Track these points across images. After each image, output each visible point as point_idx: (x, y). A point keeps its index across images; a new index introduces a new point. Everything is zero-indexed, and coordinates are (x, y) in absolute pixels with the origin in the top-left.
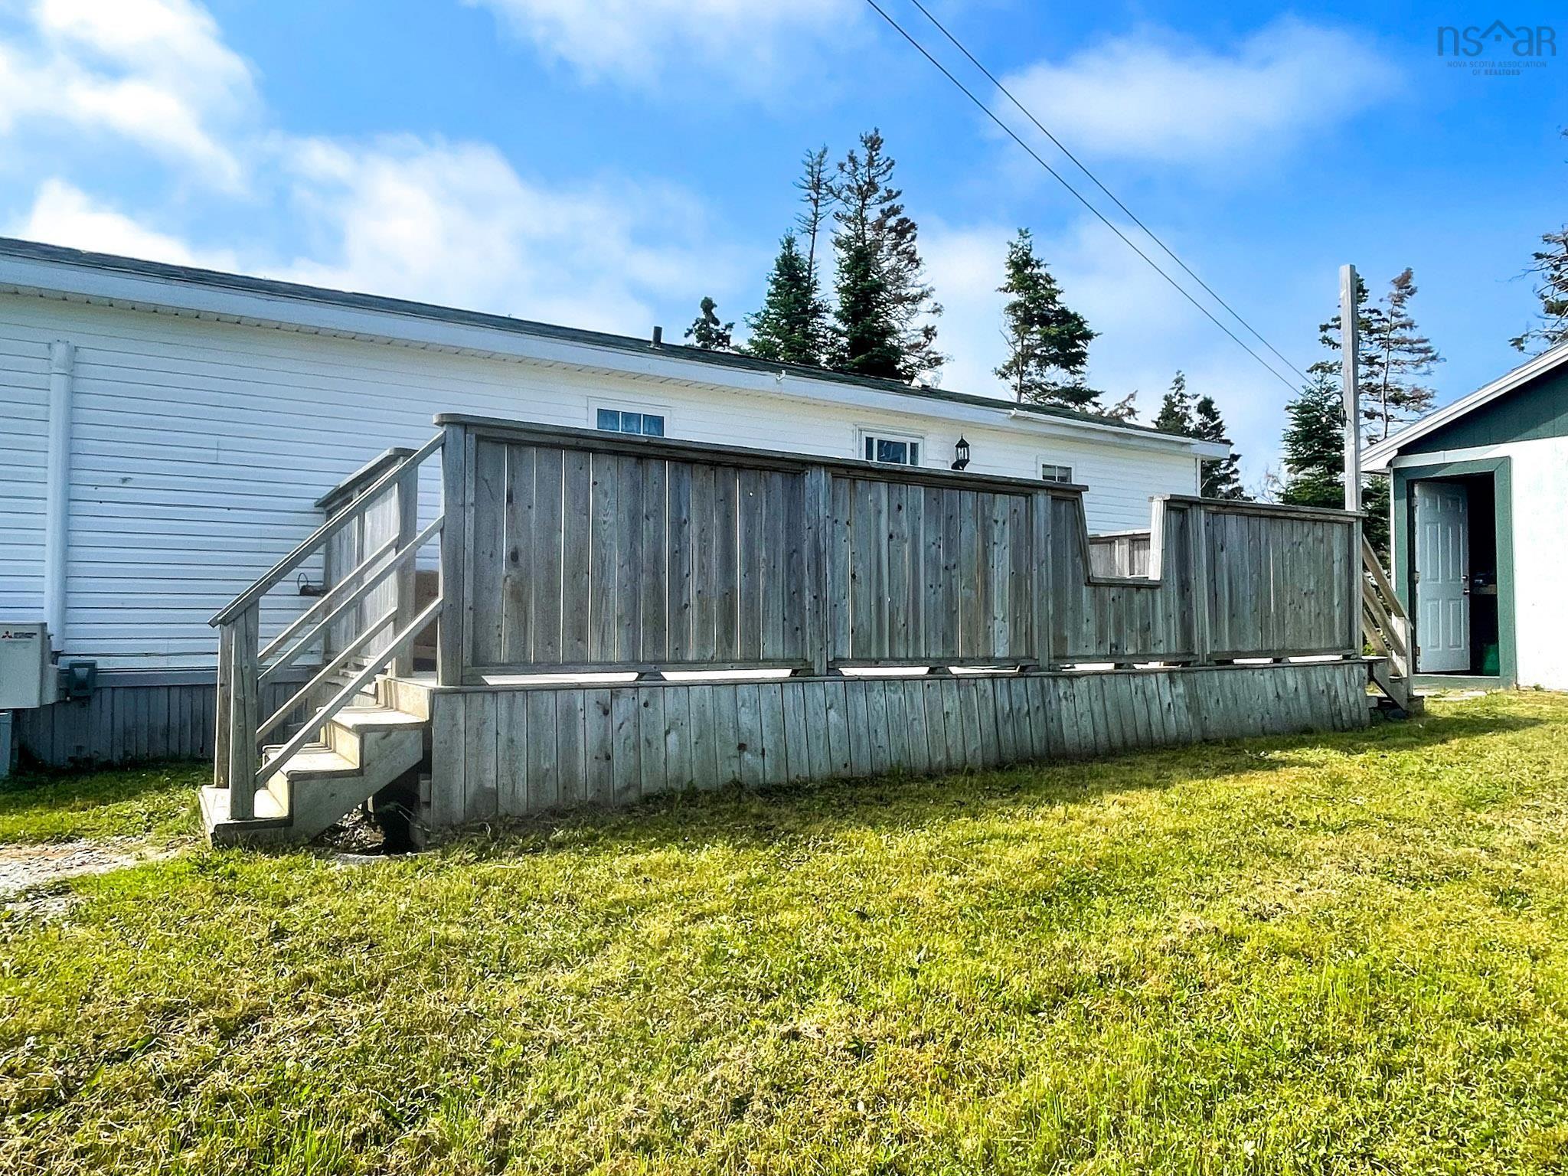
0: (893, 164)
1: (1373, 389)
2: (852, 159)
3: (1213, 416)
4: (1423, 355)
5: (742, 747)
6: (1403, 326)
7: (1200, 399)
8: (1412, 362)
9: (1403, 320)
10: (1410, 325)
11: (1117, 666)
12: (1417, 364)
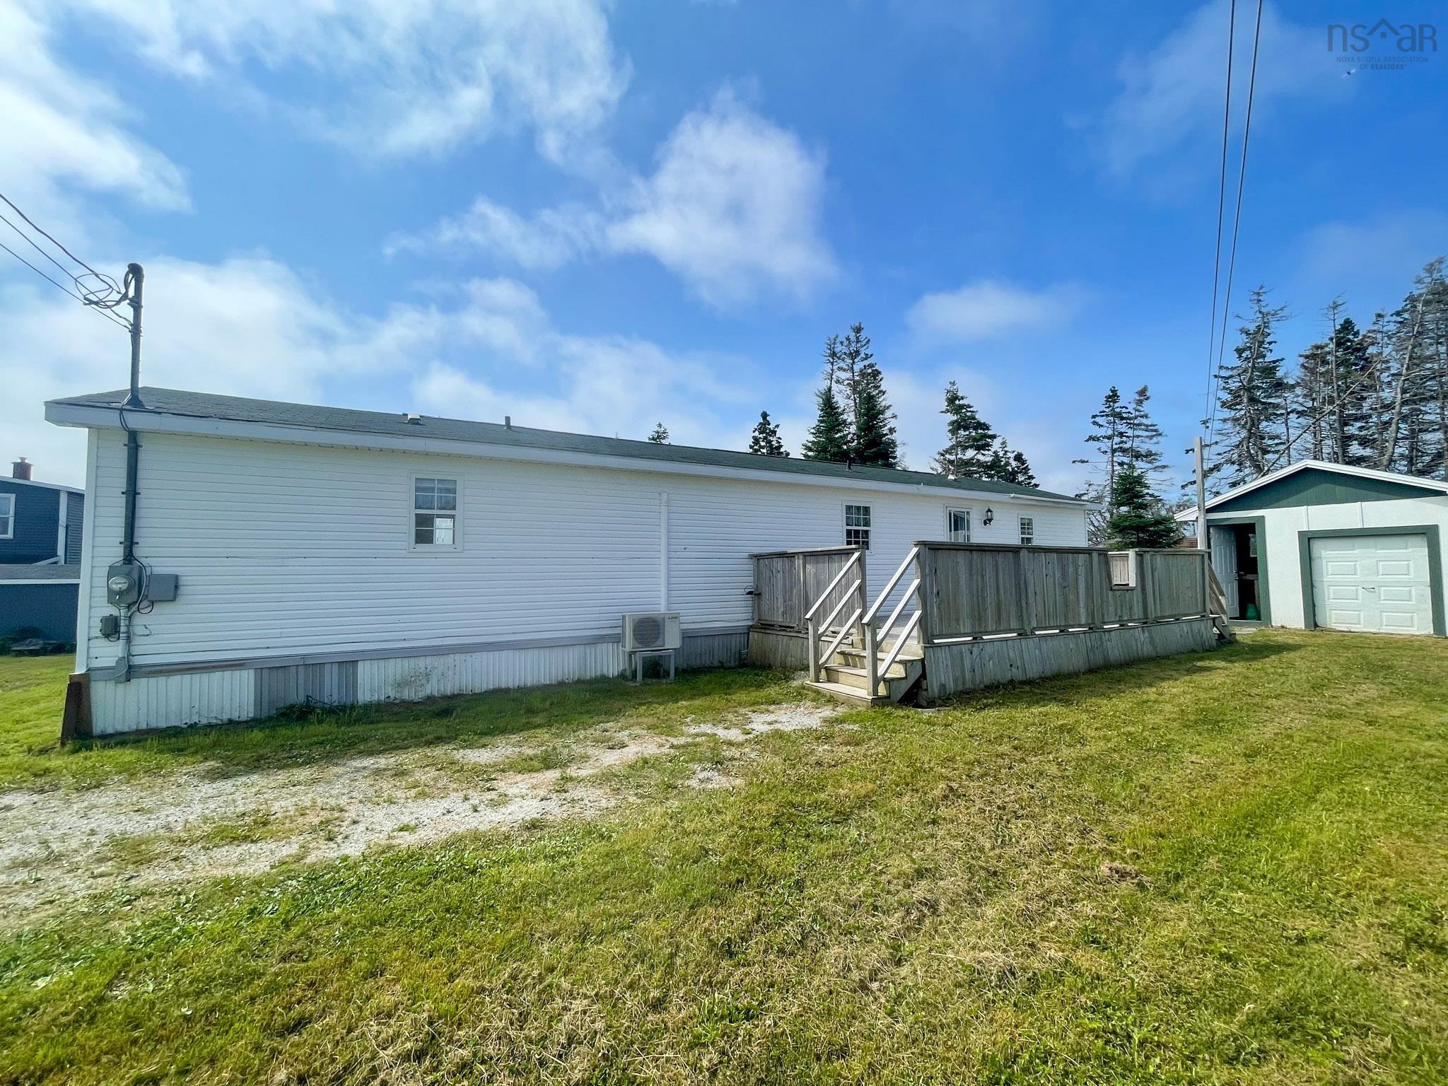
0: (869, 341)
1: (1124, 451)
2: (848, 339)
3: (1023, 462)
4: (1154, 433)
5: (1011, 666)
6: (1142, 417)
7: (1016, 453)
8: (1147, 437)
9: (1142, 413)
10: (1146, 416)
11: (1121, 625)
12: (1151, 437)
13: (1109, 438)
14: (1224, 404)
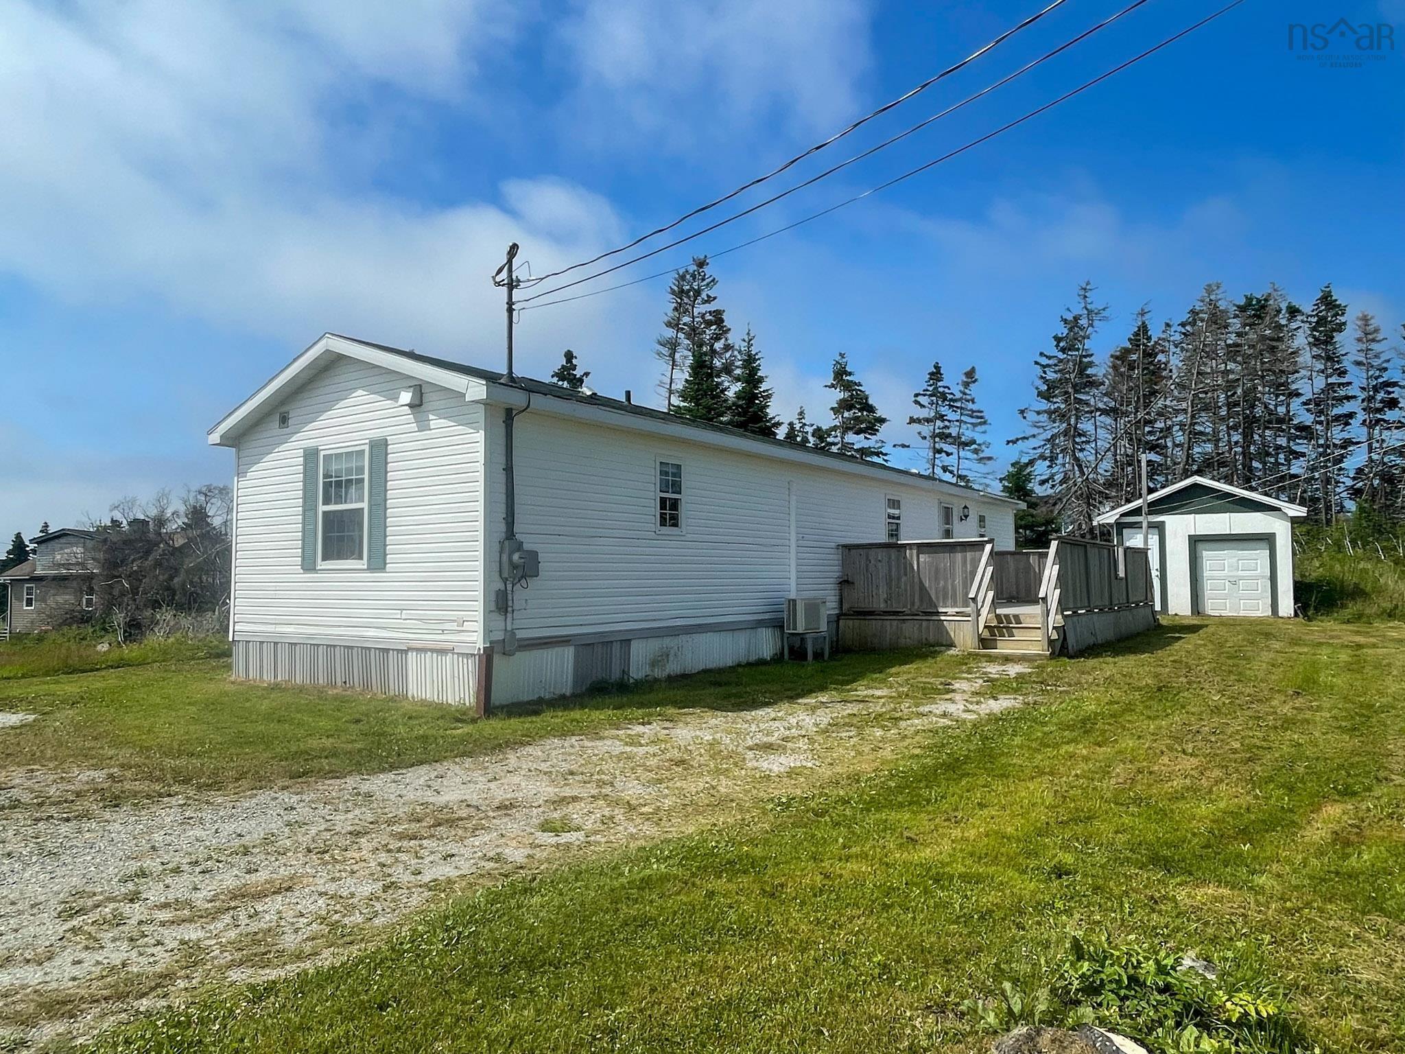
4: (980, 421)
6: (967, 401)
8: (972, 424)
9: (968, 397)
10: (972, 401)
13: (928, 420)
14: (1040, 394)
